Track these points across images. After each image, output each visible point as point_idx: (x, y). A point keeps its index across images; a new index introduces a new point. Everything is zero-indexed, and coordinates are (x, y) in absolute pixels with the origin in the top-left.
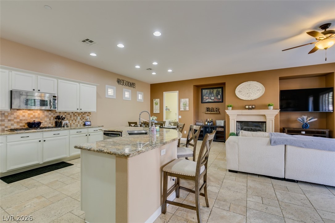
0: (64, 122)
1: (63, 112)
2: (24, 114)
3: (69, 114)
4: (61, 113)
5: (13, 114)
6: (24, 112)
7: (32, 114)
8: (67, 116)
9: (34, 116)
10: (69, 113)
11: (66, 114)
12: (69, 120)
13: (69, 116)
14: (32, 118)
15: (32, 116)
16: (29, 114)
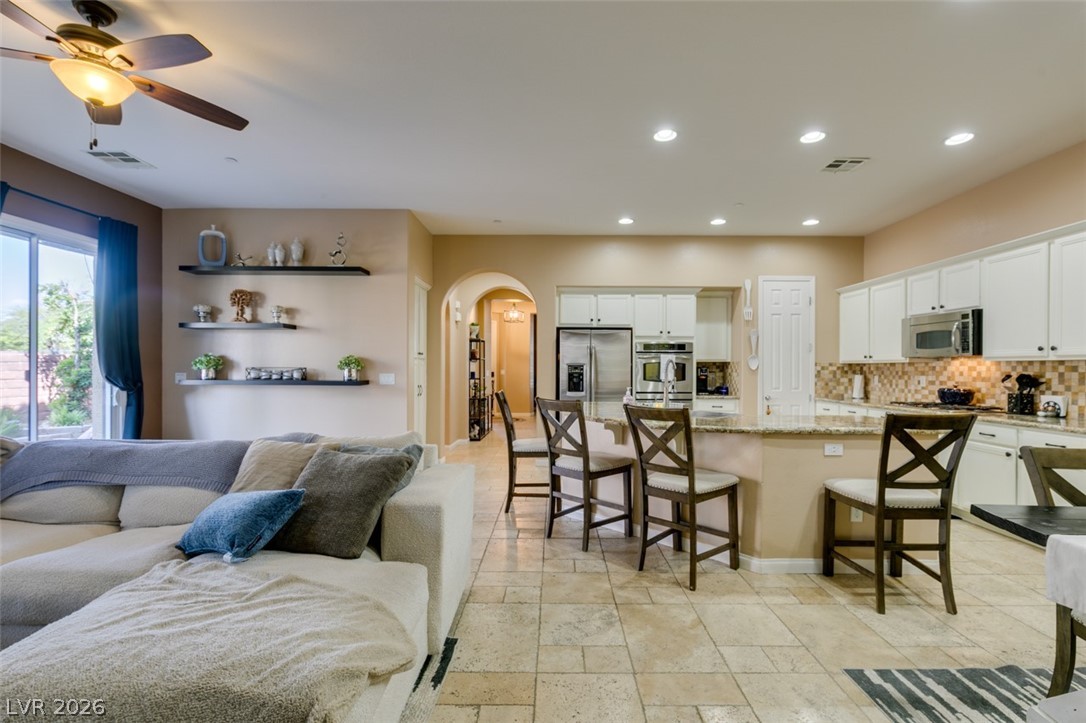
0: (1044, 399)
1: (1053, 362)
2: (962, 368)
3: (1075, 369)
4: (1047, 364)
5: (945, 369)
6: (962, 364)
7: (974, 369)
8: (1067, 376)
9: (979, 373)
10: (1074, 364)
11: (1061, 369)
12: (1076, 393)
13: (1075, 376)
14: (974, 379)
15: (974, 374)
16: (971, 369)
